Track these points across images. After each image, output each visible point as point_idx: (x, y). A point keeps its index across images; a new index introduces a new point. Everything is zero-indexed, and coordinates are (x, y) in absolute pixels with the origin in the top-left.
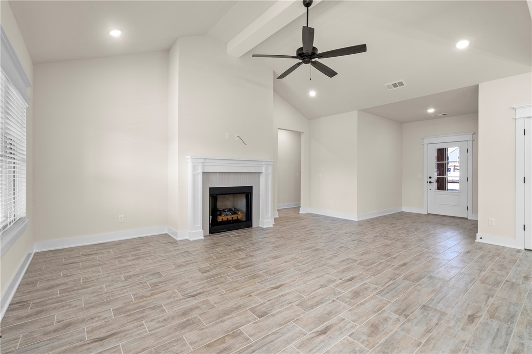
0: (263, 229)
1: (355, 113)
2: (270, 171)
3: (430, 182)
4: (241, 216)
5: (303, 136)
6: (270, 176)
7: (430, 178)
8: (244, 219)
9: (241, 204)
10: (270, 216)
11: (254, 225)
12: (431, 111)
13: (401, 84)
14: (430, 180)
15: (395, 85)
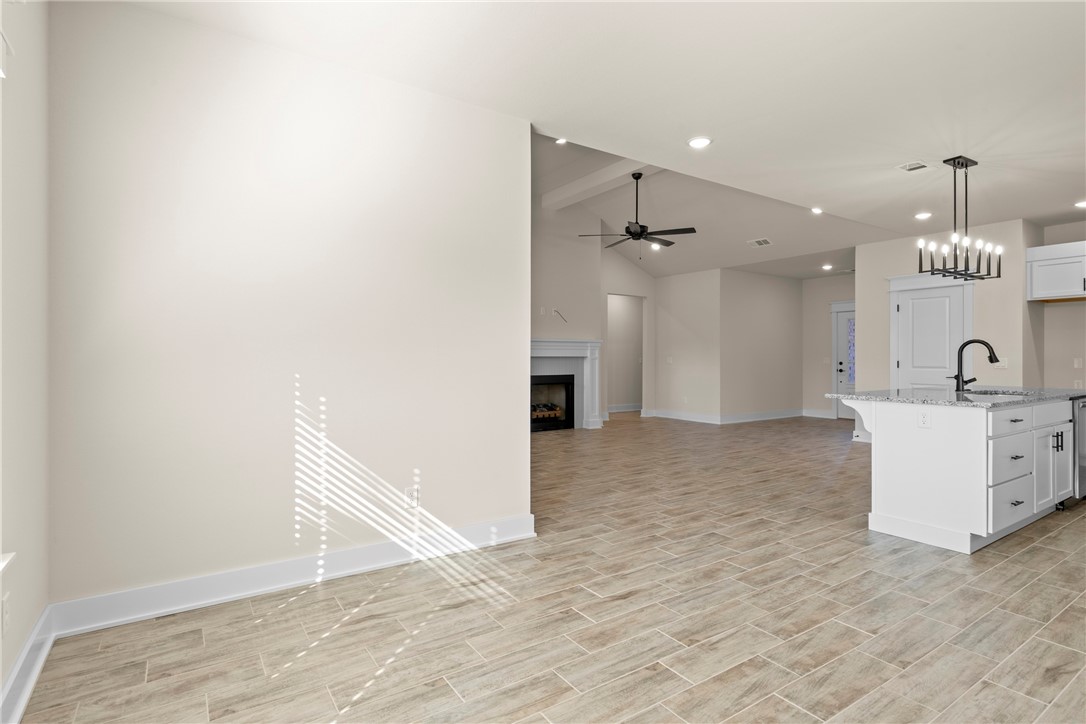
0: (588, 430)
1: (717, 272)
2: (597, 355)
3: (841, 371)
4: (559, 413)
5: (645, 303)
6: (597, 362)
7: (841, 363)
8: (563, 418)
9: (560, 398)
10: (597, 414)
11: (575, 427)
12: (827, 267)
13: (766, 242)
14: (840, 367)
15: (759, 243)
